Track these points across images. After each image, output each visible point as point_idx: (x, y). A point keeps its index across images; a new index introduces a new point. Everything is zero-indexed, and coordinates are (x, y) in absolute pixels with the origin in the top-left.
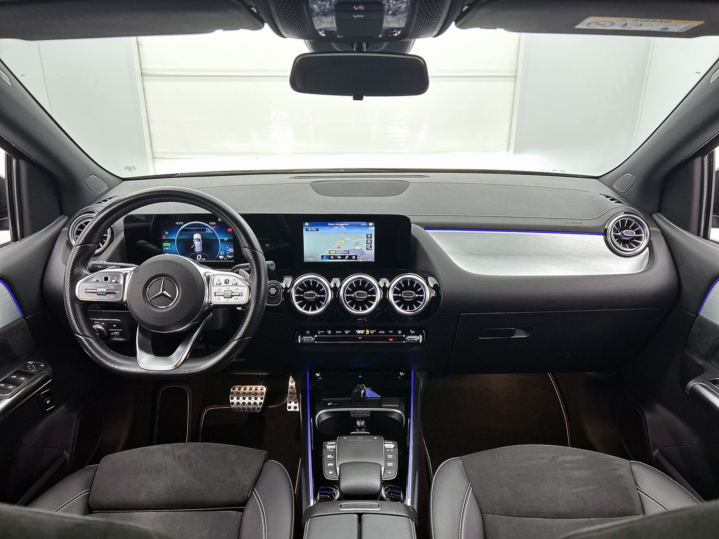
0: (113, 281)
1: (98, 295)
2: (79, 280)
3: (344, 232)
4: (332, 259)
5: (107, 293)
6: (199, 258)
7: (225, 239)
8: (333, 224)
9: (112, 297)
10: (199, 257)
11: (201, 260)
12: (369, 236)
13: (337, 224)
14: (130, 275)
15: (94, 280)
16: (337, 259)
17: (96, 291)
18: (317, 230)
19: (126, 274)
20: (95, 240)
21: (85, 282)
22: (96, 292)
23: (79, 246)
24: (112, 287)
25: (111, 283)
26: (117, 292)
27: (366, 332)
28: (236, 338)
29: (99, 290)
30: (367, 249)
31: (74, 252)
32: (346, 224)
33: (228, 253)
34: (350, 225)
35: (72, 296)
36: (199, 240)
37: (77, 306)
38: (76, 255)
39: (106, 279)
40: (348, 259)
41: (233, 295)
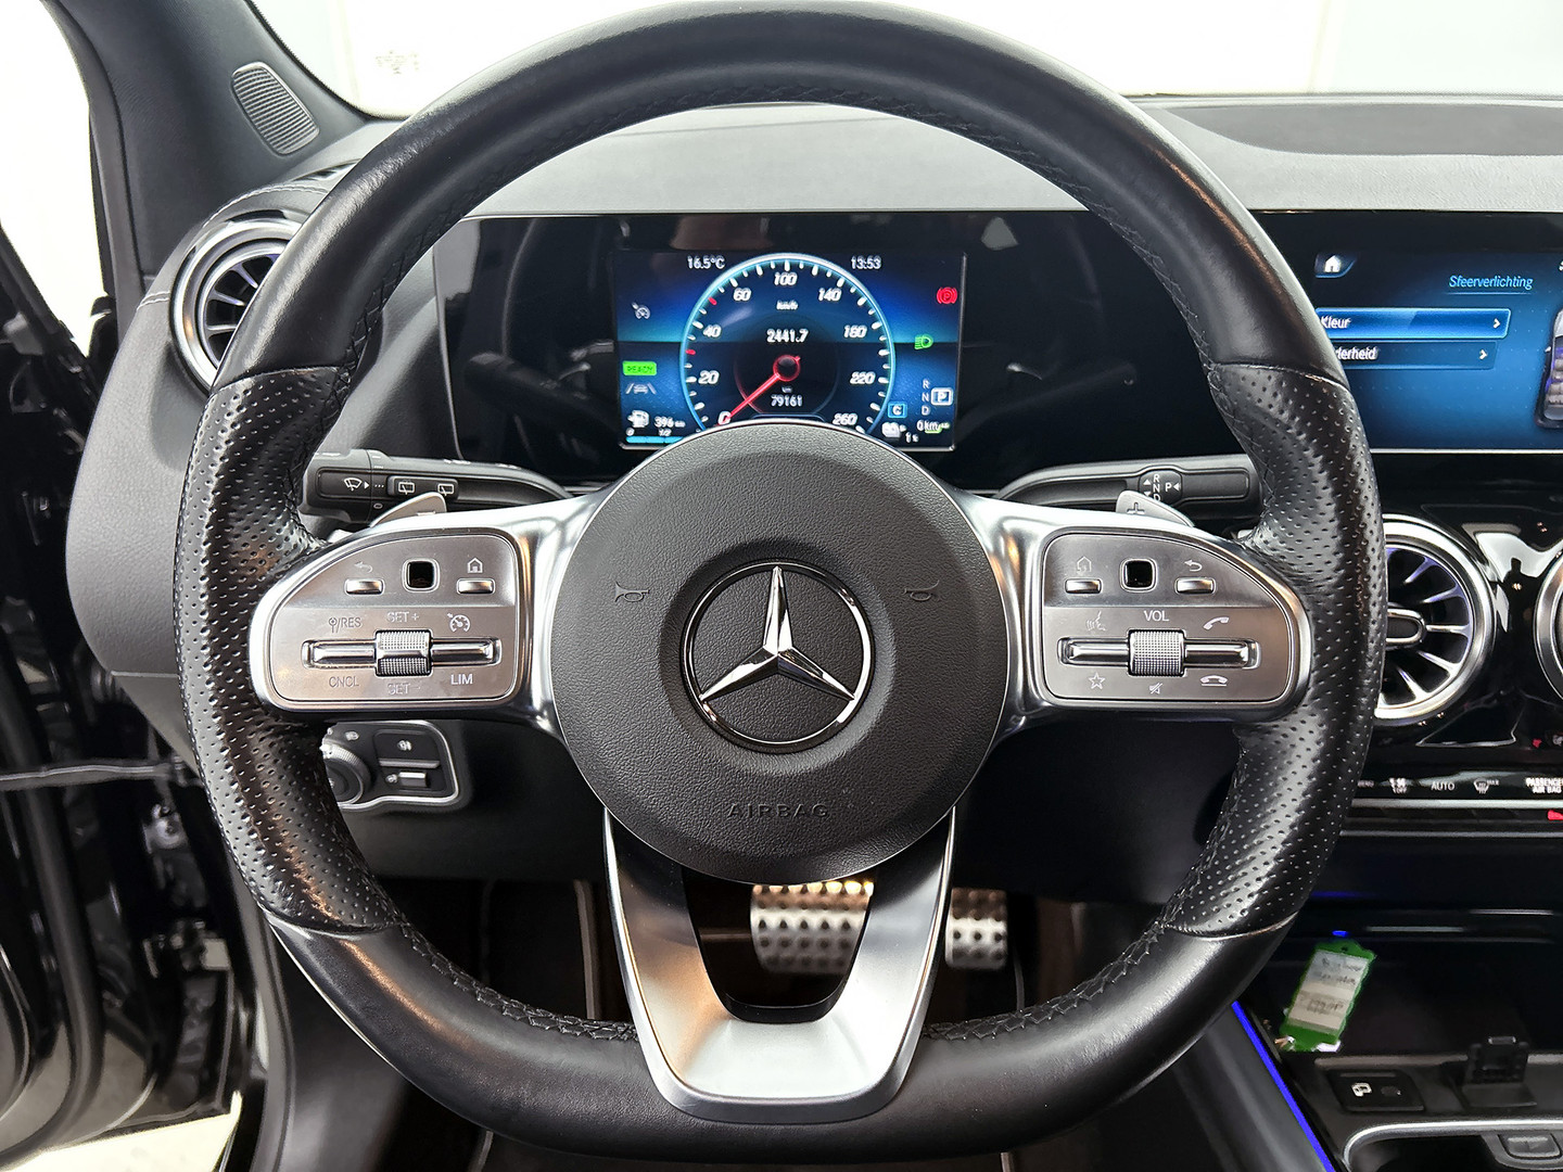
0: (464, 585)
1: (380, 673)
2: (263, 589)
5: (434, 660)
7: (922, 342)
9: (463, 679)
14: (562, 545)
15: (354, 585)
17: (368, 651)
19: (534, 541)
20: (338, 340)
21: (295, 597)
22: (371, 659)
23: (248, 382)
24: (459, 623)
25: (451, 594)
26: (488, 650)
28: (1214, 925)
29: (387, 645)
31: (221, 423)
33: (925, 411)
35: (232, 690)
37: (262, 749)
38: (237, 435)
39: (421, 575)
41: (1191, 660)
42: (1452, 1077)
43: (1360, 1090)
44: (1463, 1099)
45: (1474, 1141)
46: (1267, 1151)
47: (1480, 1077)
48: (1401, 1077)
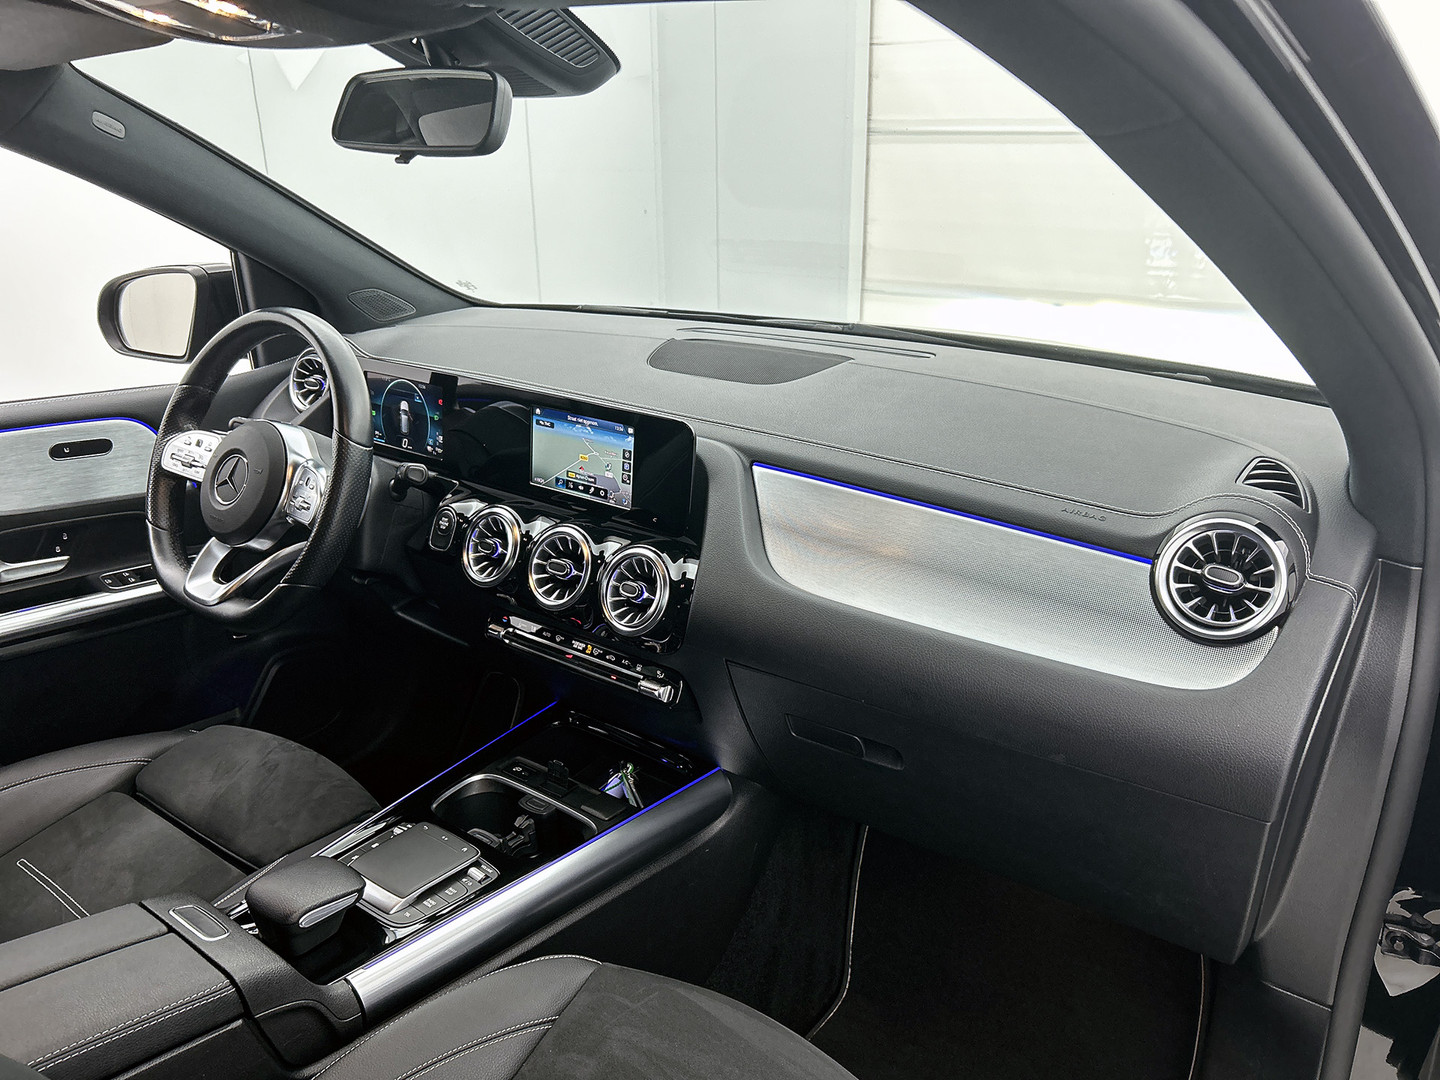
1: (182, 464)
3: (589, 436)
4: (570, 489)
6: (405, 444)
7: (437, 417)
8: (575, 419)
10: (406, 442)
11: (406, 448)
12: (627, 455)
13: (581, 421)
16: (577, 490)
18: (552, 426)
27: (586, 648)
30: (623, 481)
32: (596, 424)
34: (600, 427)
36: (405, 412)
39: (199, 443)
40: (592, 494)
43: (517, 769)
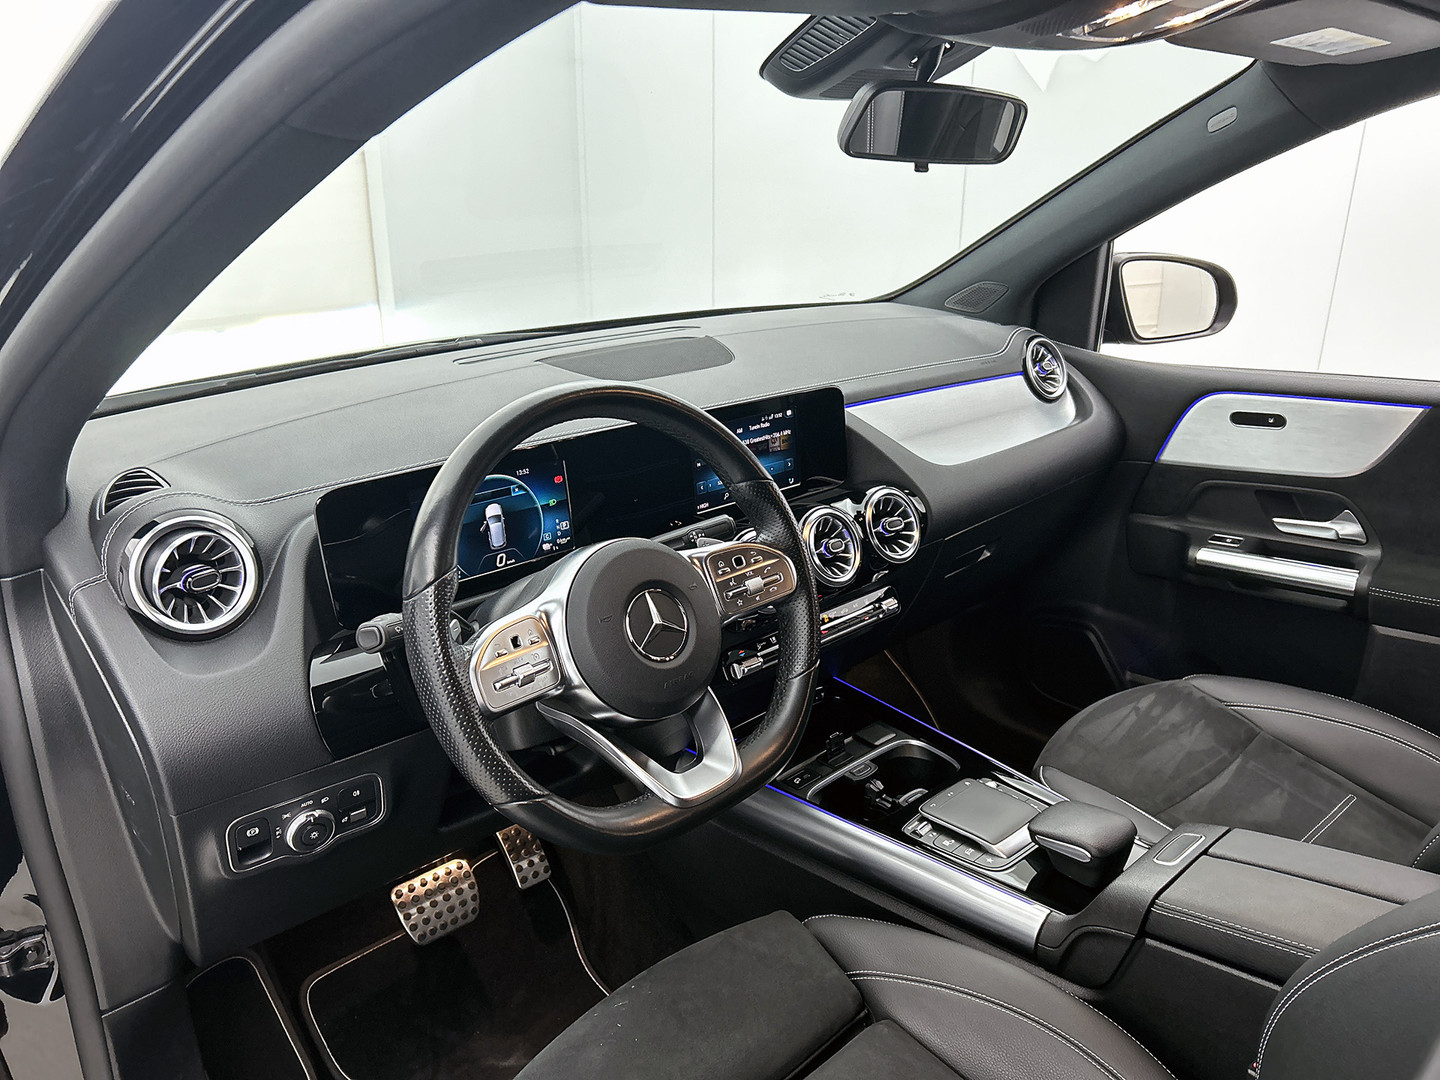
1: (520, 686)
5: (535, 674)
6: (501, 562)
7: (552, 502)
10: (502, 558)
11: (506, 565)
17: (515, 678)
22: (517, 681)
26: (550, 665)
29: (520, 672)
36: (497, 518)
41: (765, 585)
42: (824, 760)
43: (797, 781)
44: (831, 766)
45: (843, 778)
46: (776, 819)
47: (833, 755)
48: (806, 770)
